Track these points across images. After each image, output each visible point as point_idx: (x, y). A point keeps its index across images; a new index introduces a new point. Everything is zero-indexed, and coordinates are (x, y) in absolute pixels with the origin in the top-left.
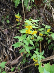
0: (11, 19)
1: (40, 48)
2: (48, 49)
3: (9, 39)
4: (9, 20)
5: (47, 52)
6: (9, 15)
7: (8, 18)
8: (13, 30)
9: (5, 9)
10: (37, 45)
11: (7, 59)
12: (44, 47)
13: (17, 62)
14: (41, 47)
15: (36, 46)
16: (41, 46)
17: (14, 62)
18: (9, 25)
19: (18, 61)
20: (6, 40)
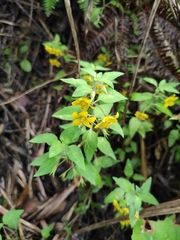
0: (36, 54)
1: (140, 157)
2: (171, 158)
3: (34, 126)
4: (30, 61)
5: (169, 168)
6: (29, 42)
7: (24, 54)
8: (44, 95)
9: (15, 22)
10: (130, 146)
12: (158, 154)
13: (60, 206)
14: (146, 154)
15: (128, 150)
16: (146, 151)
17: (50, 206)
18: (30, 79)
19: (65, 204)
20: (20, 129)
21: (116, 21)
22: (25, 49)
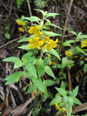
0: (13, 31)
1: (68, 82)
2: (84, 83)
3: (10, 67)
4: (10, 34)
5: (83, 89)
6: (9, 24)
7: (7, 30)
8: (16, 51)
10: (62, 76)
11: (6, 105)
12: (77, 79)
13: (23, 111)
14: (71, 80)
15: (61, 78)
16: (71, 78)
17: (18, 111)
19: (26, 109)
20: (3, 68)
21: (53, 8)
22: (7, 28)
